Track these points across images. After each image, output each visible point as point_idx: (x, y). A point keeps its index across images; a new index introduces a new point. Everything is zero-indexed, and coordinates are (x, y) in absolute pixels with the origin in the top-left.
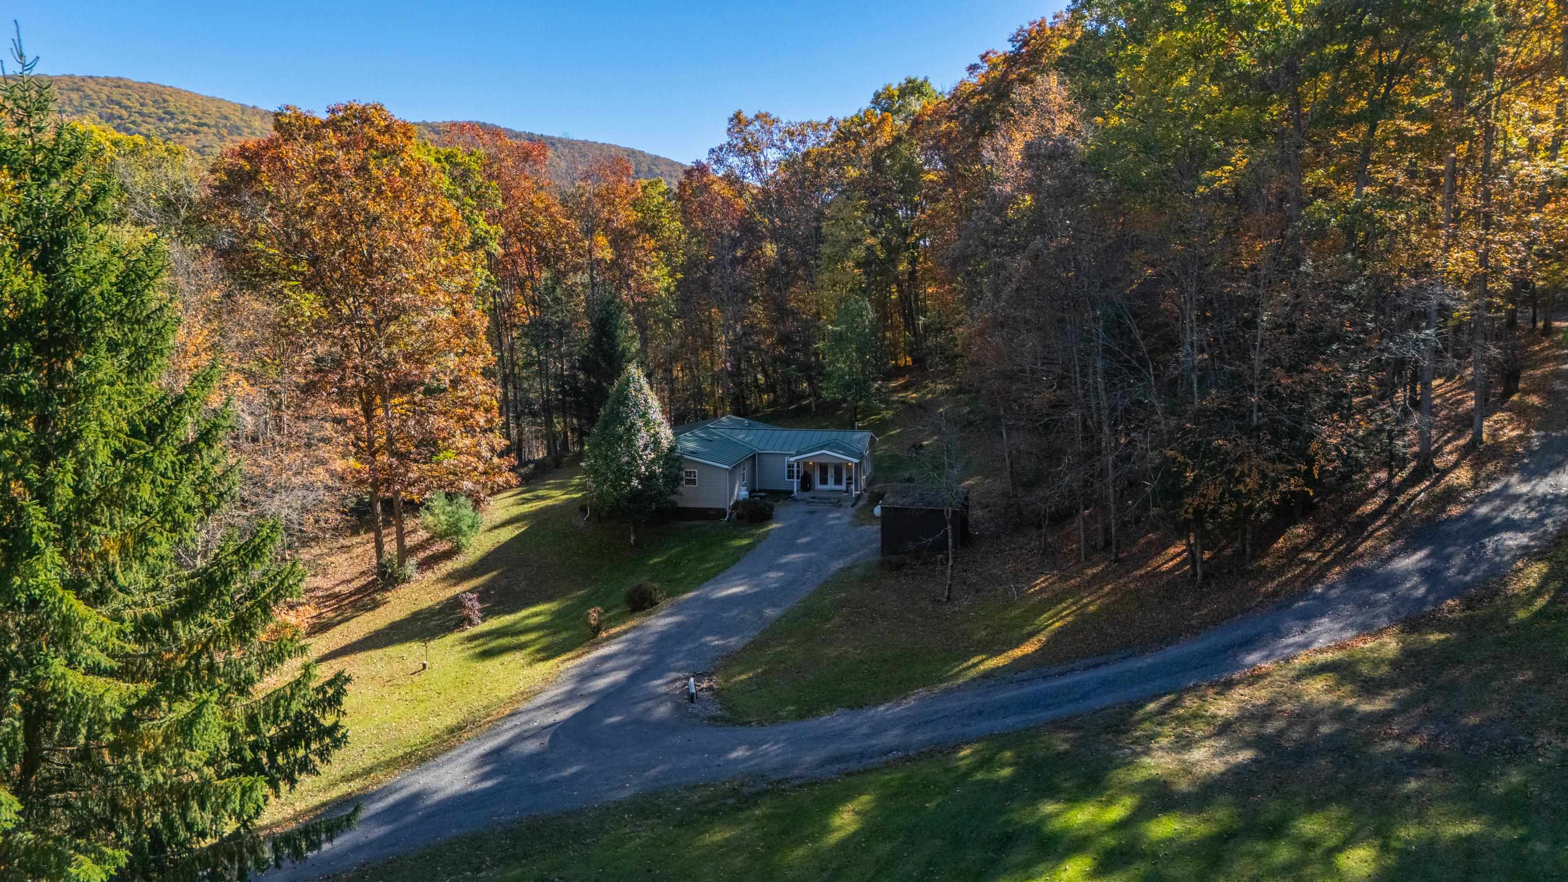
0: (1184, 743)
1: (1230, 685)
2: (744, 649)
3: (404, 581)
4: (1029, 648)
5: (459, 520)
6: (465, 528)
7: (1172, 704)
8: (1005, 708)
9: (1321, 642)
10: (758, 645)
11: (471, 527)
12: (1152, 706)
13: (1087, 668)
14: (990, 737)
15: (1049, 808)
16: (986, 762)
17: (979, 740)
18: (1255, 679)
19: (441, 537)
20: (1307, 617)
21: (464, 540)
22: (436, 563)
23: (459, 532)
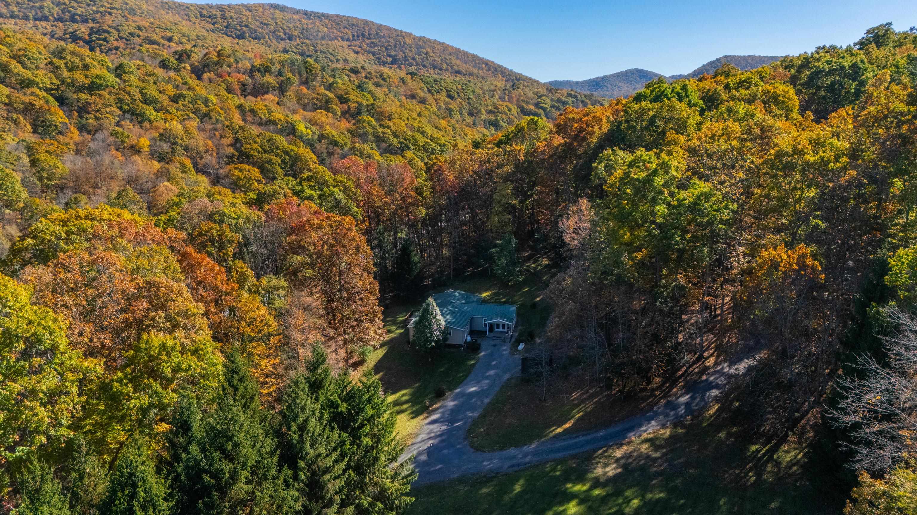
0: (606, 465)
1: (622, 445)
2: (478, 418)
4: (568, 425)
7: (605, 452)
8: (558, 450)
9: (650, 430)
10: (483, 416)
12: (600, 452)
13: (583, 435)
14: (554, 460)
15: (569, 485)
16: (554, 469)
17: (551, 461)
18: (629, 443)
20: (649, 420)
22: (358, 367)
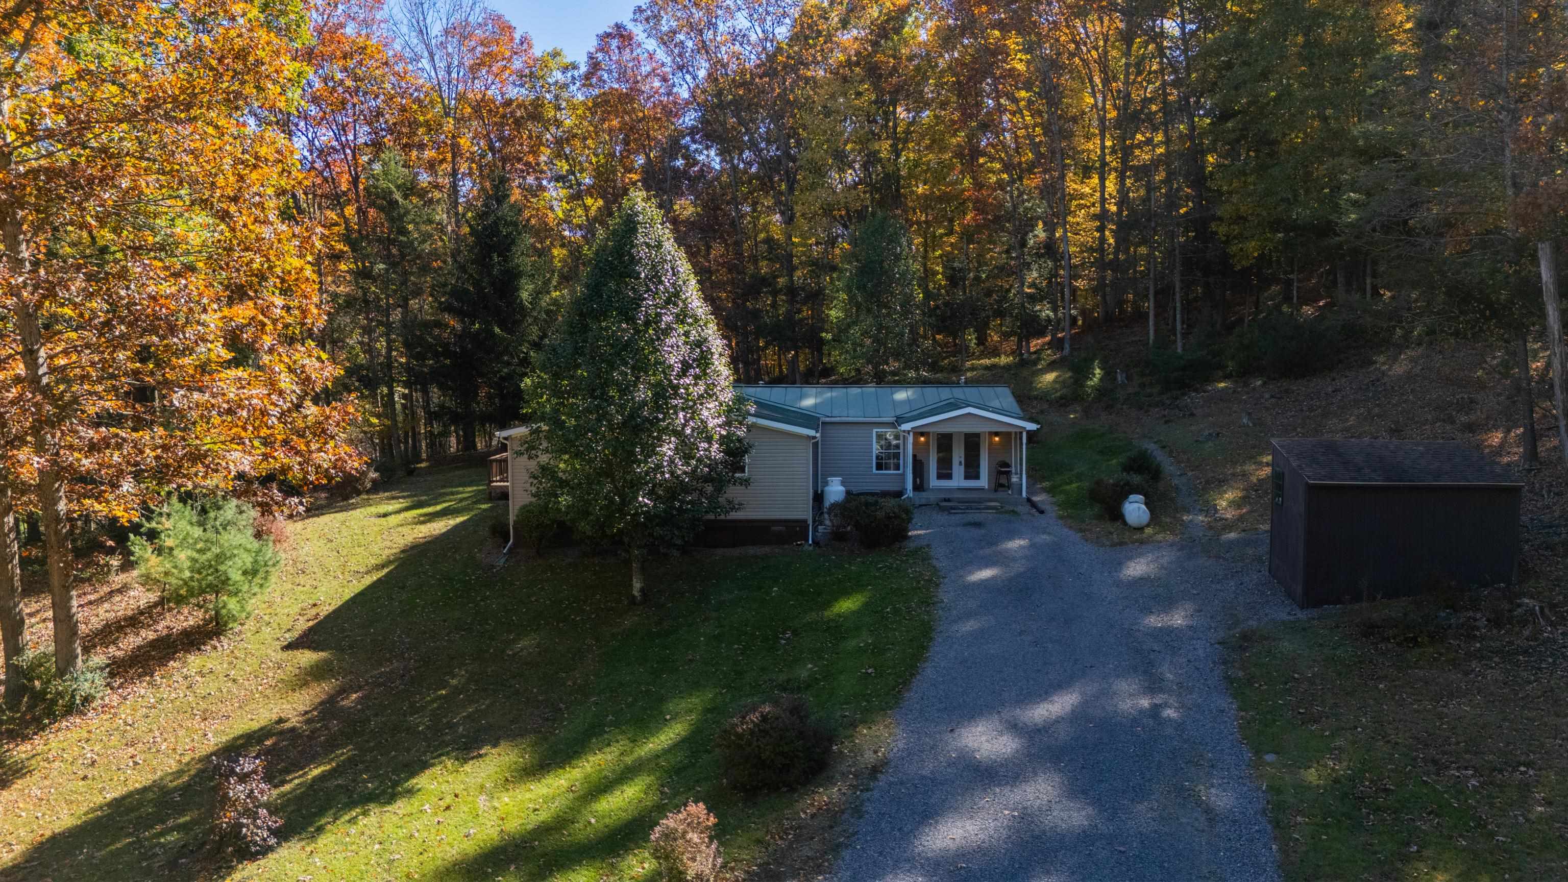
3: (70, 710)
5: (220, 558)
6: (236, 576)
11: (250, 573)
19: (180, 600)
21: (232, 604)
22: (163, 661)
23: (221, 585)
